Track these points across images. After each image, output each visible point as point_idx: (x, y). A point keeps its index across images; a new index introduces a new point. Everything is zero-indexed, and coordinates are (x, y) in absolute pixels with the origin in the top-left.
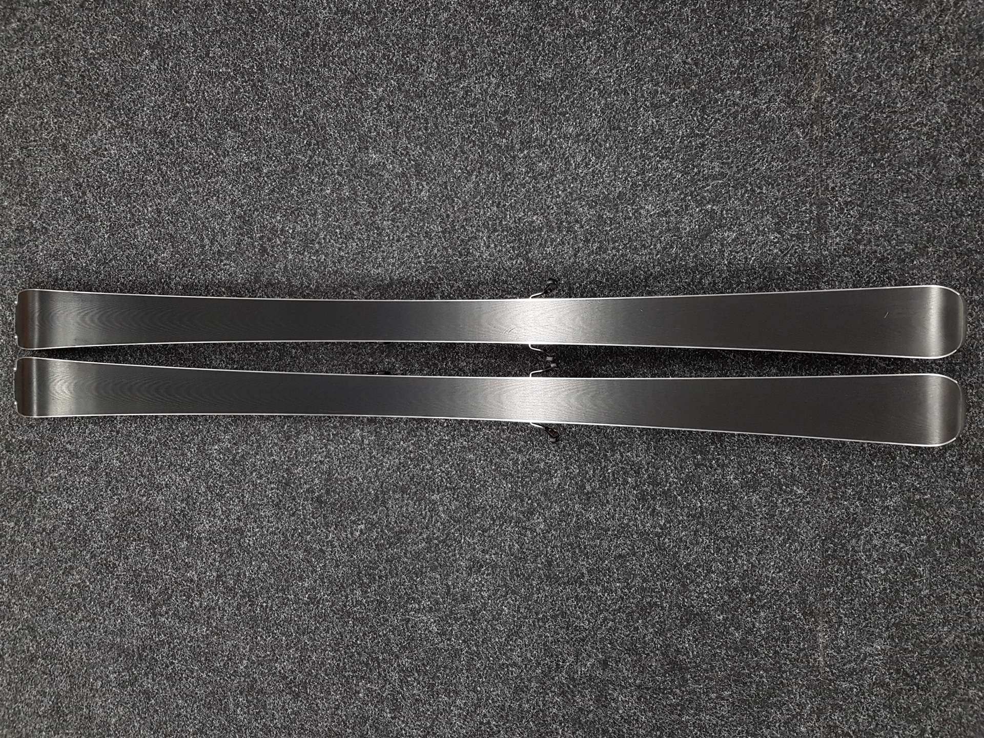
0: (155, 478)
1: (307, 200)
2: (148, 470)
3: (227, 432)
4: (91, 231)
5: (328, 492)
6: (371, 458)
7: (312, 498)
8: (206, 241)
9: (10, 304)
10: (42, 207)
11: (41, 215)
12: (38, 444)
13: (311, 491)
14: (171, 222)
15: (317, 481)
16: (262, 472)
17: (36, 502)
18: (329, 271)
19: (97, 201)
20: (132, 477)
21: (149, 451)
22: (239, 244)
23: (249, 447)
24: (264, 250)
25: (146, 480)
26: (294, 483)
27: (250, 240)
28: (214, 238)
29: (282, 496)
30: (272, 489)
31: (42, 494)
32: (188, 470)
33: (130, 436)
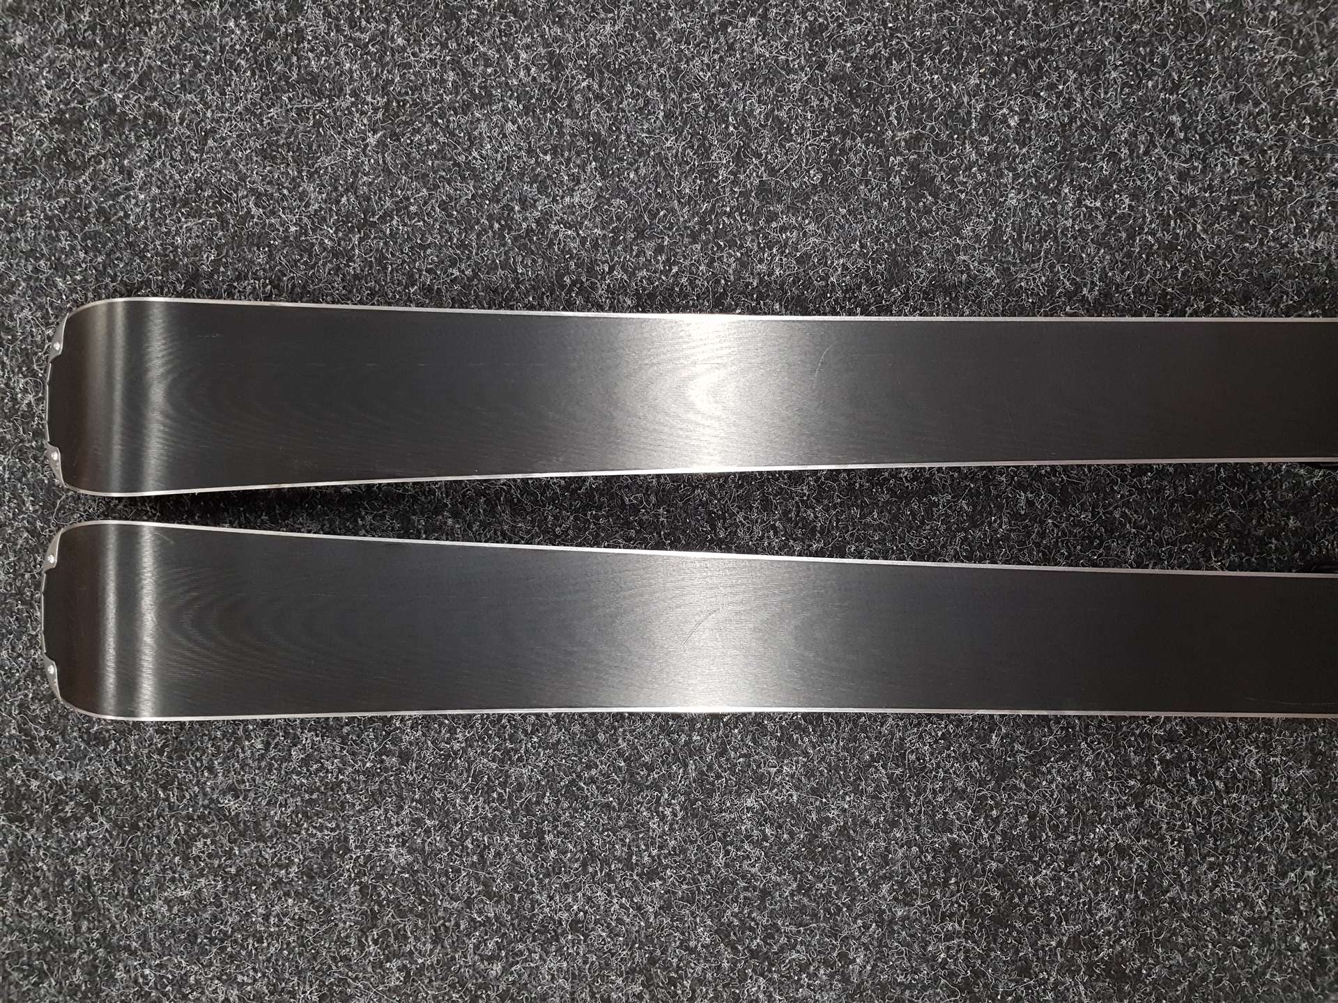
0: (534, 902)
1: (1072, 27)
2: (510, 876)
3: (787, 754)
4: (318, 124)
5: (1144, 945)
6: (1296, 835)
7: (1090, 967)
8: (720, 156)
9: (27, 355)
10: (148, 52)
11: (145, 77)
12: (120, 795)
13: (1084, 942)
14: (599, 97)
15: (1105, 911)
16: (914, 881)
17: (112, 980)
18: (1146, 246)
19: (339, 30)
20: (454, 898)
21: (514, 817)
22: (836, 164)
23: (866, 802)
24: (921, 181)
25: (503, 908)
26: (1028, 918)
27: (871, 149)
28: (746, 146)
29: (984, 958)
30: (949, 937)
31: (133, 953)
32: (652, 875)
33: (448, 769)
